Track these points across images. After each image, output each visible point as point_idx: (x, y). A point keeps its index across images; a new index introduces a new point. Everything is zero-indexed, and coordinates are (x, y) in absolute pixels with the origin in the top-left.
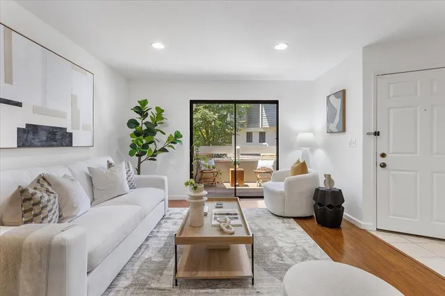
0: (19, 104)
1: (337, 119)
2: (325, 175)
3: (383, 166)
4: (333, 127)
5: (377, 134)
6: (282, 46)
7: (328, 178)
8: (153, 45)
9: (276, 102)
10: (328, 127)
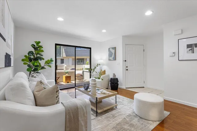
0: (5, 40)
1: (113, 56)
2: (113, 74)
3: (127, 70)
4: (111, 58)
5: (126, 61)
6: (104, 31)
7: (114, 75)
8: (58, 19)
9: (90, 48)
10: (109, 58)
